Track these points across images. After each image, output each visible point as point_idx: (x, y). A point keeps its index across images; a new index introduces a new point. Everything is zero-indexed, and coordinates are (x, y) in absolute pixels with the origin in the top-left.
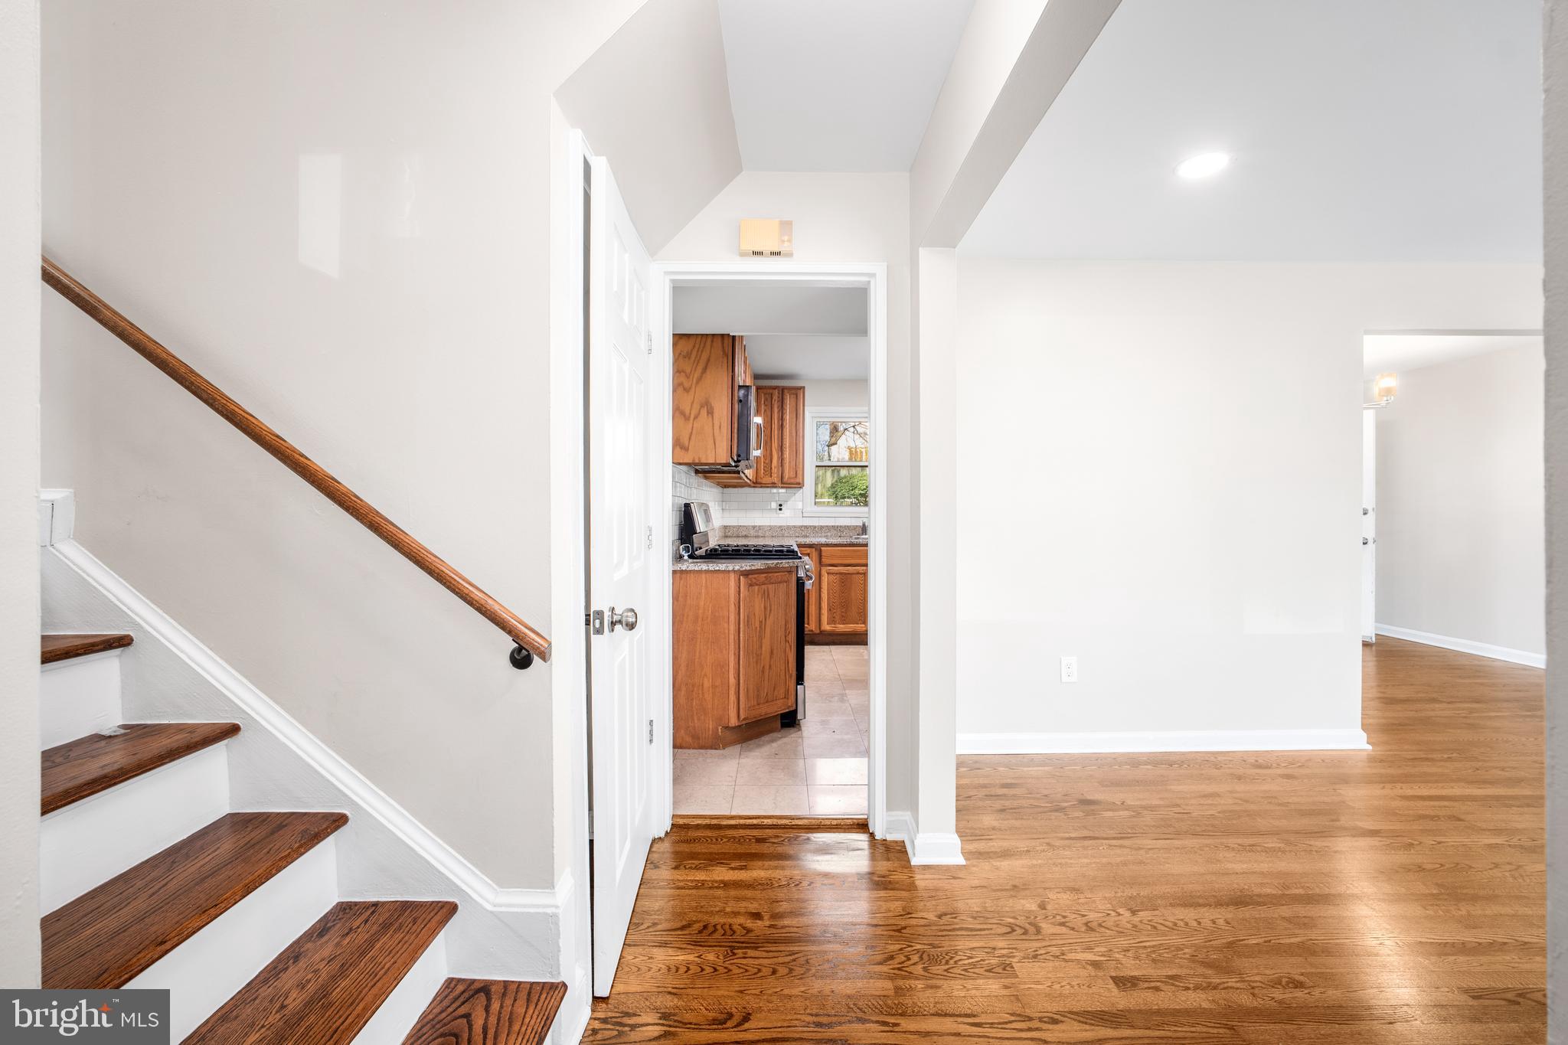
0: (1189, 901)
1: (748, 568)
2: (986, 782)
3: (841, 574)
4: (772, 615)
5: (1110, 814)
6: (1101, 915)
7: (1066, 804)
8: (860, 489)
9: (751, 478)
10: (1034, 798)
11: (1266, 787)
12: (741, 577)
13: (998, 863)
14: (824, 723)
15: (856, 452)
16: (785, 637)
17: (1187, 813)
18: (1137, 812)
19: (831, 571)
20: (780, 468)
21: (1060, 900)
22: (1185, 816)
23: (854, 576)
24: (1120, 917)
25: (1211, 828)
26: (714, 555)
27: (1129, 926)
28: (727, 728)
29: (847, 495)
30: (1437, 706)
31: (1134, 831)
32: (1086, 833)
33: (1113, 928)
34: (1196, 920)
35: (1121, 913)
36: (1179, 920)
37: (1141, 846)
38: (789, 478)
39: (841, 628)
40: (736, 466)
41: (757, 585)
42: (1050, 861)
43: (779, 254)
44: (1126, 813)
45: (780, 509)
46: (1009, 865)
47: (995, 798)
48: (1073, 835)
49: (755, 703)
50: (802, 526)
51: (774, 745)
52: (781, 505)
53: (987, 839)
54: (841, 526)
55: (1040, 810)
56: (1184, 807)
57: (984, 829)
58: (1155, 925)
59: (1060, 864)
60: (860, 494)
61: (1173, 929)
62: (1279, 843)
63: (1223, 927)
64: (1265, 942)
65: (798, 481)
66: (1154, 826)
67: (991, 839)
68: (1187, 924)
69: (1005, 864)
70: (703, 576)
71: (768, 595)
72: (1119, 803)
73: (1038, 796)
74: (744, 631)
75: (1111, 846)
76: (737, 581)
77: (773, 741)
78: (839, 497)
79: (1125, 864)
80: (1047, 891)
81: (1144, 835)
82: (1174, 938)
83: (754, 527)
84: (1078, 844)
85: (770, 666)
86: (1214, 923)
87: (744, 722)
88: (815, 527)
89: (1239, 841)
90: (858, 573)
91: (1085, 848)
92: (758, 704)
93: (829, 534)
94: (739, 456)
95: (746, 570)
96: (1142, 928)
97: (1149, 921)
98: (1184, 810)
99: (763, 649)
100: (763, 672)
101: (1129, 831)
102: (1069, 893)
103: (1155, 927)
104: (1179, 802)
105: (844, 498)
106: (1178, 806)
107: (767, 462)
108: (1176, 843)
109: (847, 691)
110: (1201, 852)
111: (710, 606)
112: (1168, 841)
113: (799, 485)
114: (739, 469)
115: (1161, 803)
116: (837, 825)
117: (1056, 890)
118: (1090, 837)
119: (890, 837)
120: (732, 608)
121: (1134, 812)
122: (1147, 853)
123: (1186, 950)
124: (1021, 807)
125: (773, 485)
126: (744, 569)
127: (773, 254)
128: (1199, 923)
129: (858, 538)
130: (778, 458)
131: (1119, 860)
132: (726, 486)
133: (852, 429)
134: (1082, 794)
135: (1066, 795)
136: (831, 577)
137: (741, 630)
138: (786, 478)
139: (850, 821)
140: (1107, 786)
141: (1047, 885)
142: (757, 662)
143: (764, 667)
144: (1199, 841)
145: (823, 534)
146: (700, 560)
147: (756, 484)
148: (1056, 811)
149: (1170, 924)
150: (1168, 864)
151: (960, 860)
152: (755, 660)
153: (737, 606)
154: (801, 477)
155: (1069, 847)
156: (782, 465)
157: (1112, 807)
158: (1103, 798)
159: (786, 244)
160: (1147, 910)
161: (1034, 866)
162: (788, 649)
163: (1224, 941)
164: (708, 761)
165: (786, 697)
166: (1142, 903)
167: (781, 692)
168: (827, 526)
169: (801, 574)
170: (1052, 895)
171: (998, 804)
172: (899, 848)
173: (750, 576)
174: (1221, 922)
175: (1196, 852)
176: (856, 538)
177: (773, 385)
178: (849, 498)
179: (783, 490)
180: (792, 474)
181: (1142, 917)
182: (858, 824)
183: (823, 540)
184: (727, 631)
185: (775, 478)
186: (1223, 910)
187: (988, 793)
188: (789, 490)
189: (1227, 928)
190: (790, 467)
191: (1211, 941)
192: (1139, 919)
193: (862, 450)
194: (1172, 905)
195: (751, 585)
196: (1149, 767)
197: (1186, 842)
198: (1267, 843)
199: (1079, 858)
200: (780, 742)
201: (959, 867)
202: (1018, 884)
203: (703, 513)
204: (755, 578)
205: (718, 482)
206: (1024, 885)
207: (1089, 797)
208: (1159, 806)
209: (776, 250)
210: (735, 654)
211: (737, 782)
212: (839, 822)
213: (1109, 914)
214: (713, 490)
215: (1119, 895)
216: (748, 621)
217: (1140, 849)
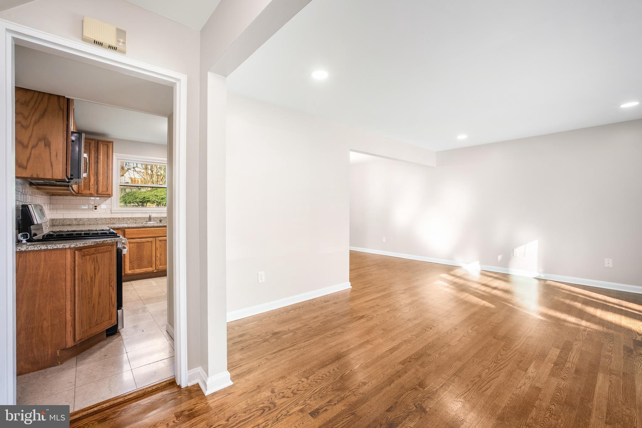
0: (323, 365)
1: (82, 245)
2: (231, 337)
3: (137, 243)
4: (100, 272)
5: (285, 336)
6: (296, 385)
7: (268, 337)
8: (140, 199)
9: (75, 190)
10: (254, 338)
11: (330, 309)
12: (76, 251)
13: (248, 377)
14: (135, 327)
15: (135, 180)
16: (109, 283)
17: (311, 327)
18: (294, 331)
19: (131, 242)
20: (96, 186)
21: (279, 385)
22: (311, 328)
23: (146, 243)
24: (303, 383)
25: (320, 331)
26: (48, 238)
27: (308, 385)
28: (65, 349)
29: (132, 202)
30: (361, 269)
31: (296, 341)
32: (279, 348)
33: (303, 389)
34: (328, 372)
35: (303, 380)
36: (322, 375)
37: (301, 347)
38: (102, 191)
39: (138, 271)
40: (68, 182)
41: (89, 255)
42: (269, 367)
43: (115, 49)
44: (291, 334)
45: (96, 209)
46: (253, 376)
47: (237, 343)
48: (275, 351)
49: (88, 328)
50: (111, 218)
51: (103, 350)
52: (96, 206)
53: (239, 367)
54: (136, 218)
55: (258, 343)
56: (310, 325)
57: (236, 361)
58: (316, 380)
59: (274, 367)
60: (140, 201)
61: (323, 379)
62: (341, 329)
63: (337, 371)
64: (351, 371)
65: (108, 193)
66: (302, 336)
67: (241, 366)
68: (326, 375)
69: (251, 376)
70: (43, 253)
71: (97, 260)
72: (287, 330)
73: (255, 337)
74: (79, 285)
75: (290, 351)
76: (73, 254)
77: (101, 347)
78: (127, 202)
79: (297, 357)
80: (273, 383)
81: (300, 341)
82: (324, 383)
83: (76, 219)
84: (278, 354)
85: (99, 303)
86: (334, 370)
87: (79, 342)
88: (120, 218)
89: (330, 333)
90: (148, 242)
91: (281, 355)
92: (90, 328)
93: (128, 222)
94: (72, 175)
95: (80, 247)
96: (312, 384)
97: (314, 380)
98: (310, 326)
99: (94, 293)
100: (94, 308)
101: (295, 341)
102: (281, 380)
103: (316, 382)
104: (307, 323)
105: (130, 203)
106: (307, 325)
107: (86, 181)
108: (312, 341)
109: (146, 306)
110: (321, 342)
111: (49, 272)
112: (309, 341)
113: (109, 196)
114: (70, 184)
115: (301, 325)
116: (156, 389)
117: (276, 381)
118: (281, 350)
119: (190, 384)
120: (69, 272)
121: (293, 332)
122: (304, 349)
123: (330, 387)
124: (250, 344)
125: (91, 195)
126: (78, 246)
127: (110, 47)
128: (330, 373)
129: (147, 224)
130: (95, 180)
131: (295, 356)
132: (53, 195)
133: (133, 169)
134: (273, 331)
135: (266, 333)
136: (131, 245)
137: (76, 284)
138: (100, 191)
139: (164, 383)
140: (281, 324)
141: (272, 380)
142: (89, 303)
143: (94, 305)
144: (318, 337)
145: (125, 222)
146: (39, 243)
147: (78, 194)
148: (265, 341)
149: (321, 378)
150: (312, 351)
151: (231, 383)
152: (87, 301)
153: (73, 270)
154: (110, 191)
155: (275, 357)
156: (97, 184)
157: (285, 333)
158: (281, 330)
159: (121, 44)
160: (311, 375)
161: (263, 372)
162: (111, 290)
163: (339, 377)
164: (48, 377)
165: (110, 318)
166: (309, 372)
167: (107, 316)
168: (127, 218)
169: (120, 246)
170: (275, 384)
171: (239, 346)
172: (196, 389)
173: (83, 250)
174: (336, 369)
175: (319, 343)
176: (145, 224)
177: (91, 138)
178: (133, 203)
179: (98, 198)
180: (105, 189)
181: (311, 379)
182: (170, 383)
183: (126, 225)
184: (64, 287)
185: (92, 191)
186: (334, 364)
187: (234, 342)
188: (102, 199)
189: (338, 371)
190: (103, 185)
191: (335, 379)
192: (310, 381)
193: (139, 180)
194: (319, 369)
195: (84, 256)
196: (292, 311)
197: (315, 339)
198: (338, 331)
199: (280, 361)
200: (107, 347)
201: (230, 387)
202: (259, 385)
203: (39, 211)
204: (86, 251)
205: (47, 192)
206: (262, 384)
207: (276, 331)
208: (300, 327)
209: (114, 44)
210: (71, 301)
211: (76, 385)
212: (158, 386)
213: (299, 383)
214: (43, 197)
215: (300, 373)
216: (82, 278)
217: (301, 348)
